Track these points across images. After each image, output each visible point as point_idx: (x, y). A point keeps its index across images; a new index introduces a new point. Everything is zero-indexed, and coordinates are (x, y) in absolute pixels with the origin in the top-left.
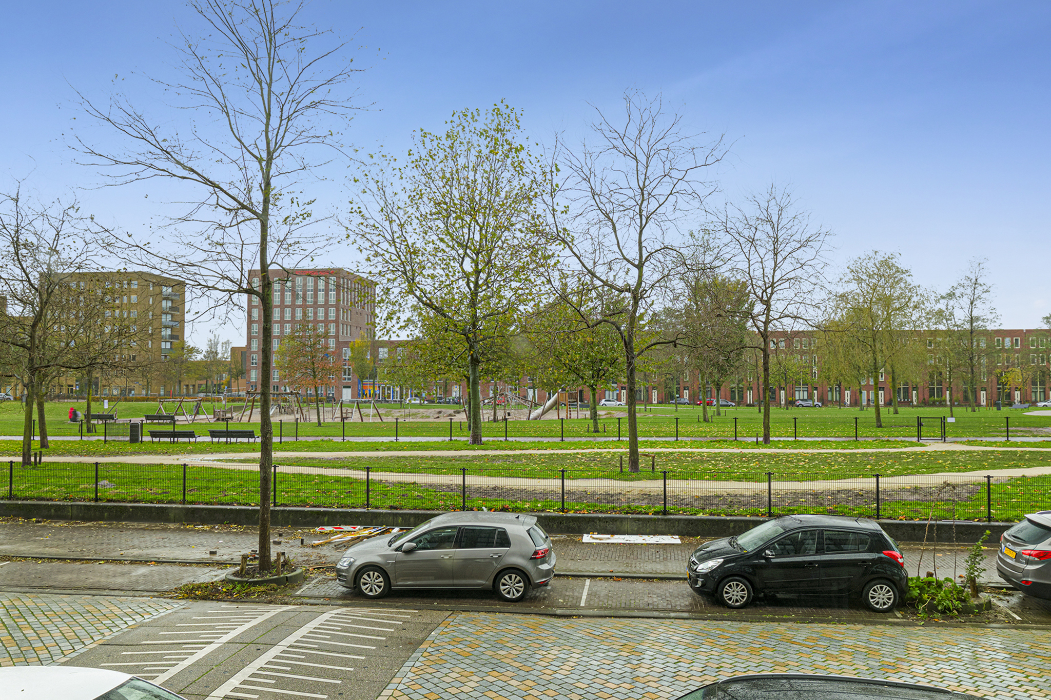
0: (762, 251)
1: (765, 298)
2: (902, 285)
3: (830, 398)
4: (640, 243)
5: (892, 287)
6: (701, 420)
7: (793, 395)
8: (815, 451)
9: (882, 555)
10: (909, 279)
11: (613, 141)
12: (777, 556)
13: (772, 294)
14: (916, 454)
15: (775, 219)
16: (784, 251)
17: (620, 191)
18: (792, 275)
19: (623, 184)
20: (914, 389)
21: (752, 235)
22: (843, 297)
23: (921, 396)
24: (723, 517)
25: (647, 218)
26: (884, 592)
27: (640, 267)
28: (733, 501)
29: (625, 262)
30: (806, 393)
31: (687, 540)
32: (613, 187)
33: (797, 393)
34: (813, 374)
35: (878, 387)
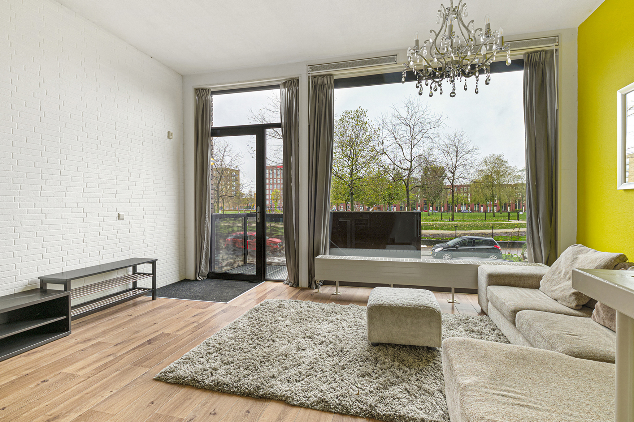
0: (452, 156)
1: (453, 172)
2: (504, 166)
3: (475, 210)
4: (411, 154)
5: (500, 167)
6: (427, 215)
7: (460, 209)
8: (470, 223)
9: (494, 247)
10: (507, 164)
11: (402, 121)
12: (460, 246)
13: (455, 170)
14: (507, 224)
15: (457, 144)
16: (460, 155)
17: (405, 137)
18: (463, 163)
19: (405, 135)
20: (509, 206)
21: (448, 150)
22: (482, 171)
23: (511, 208)
24: (440, 240)
25: (414, 146)
26: (494, 257)
27: (411, 162)
28: (444, 235)
29: (406, 160)
30: (465, 208)
31: (429, 246)
32: (402, 136)
33: (462, 208)
34: (468, 201)
35: (495, 205)
